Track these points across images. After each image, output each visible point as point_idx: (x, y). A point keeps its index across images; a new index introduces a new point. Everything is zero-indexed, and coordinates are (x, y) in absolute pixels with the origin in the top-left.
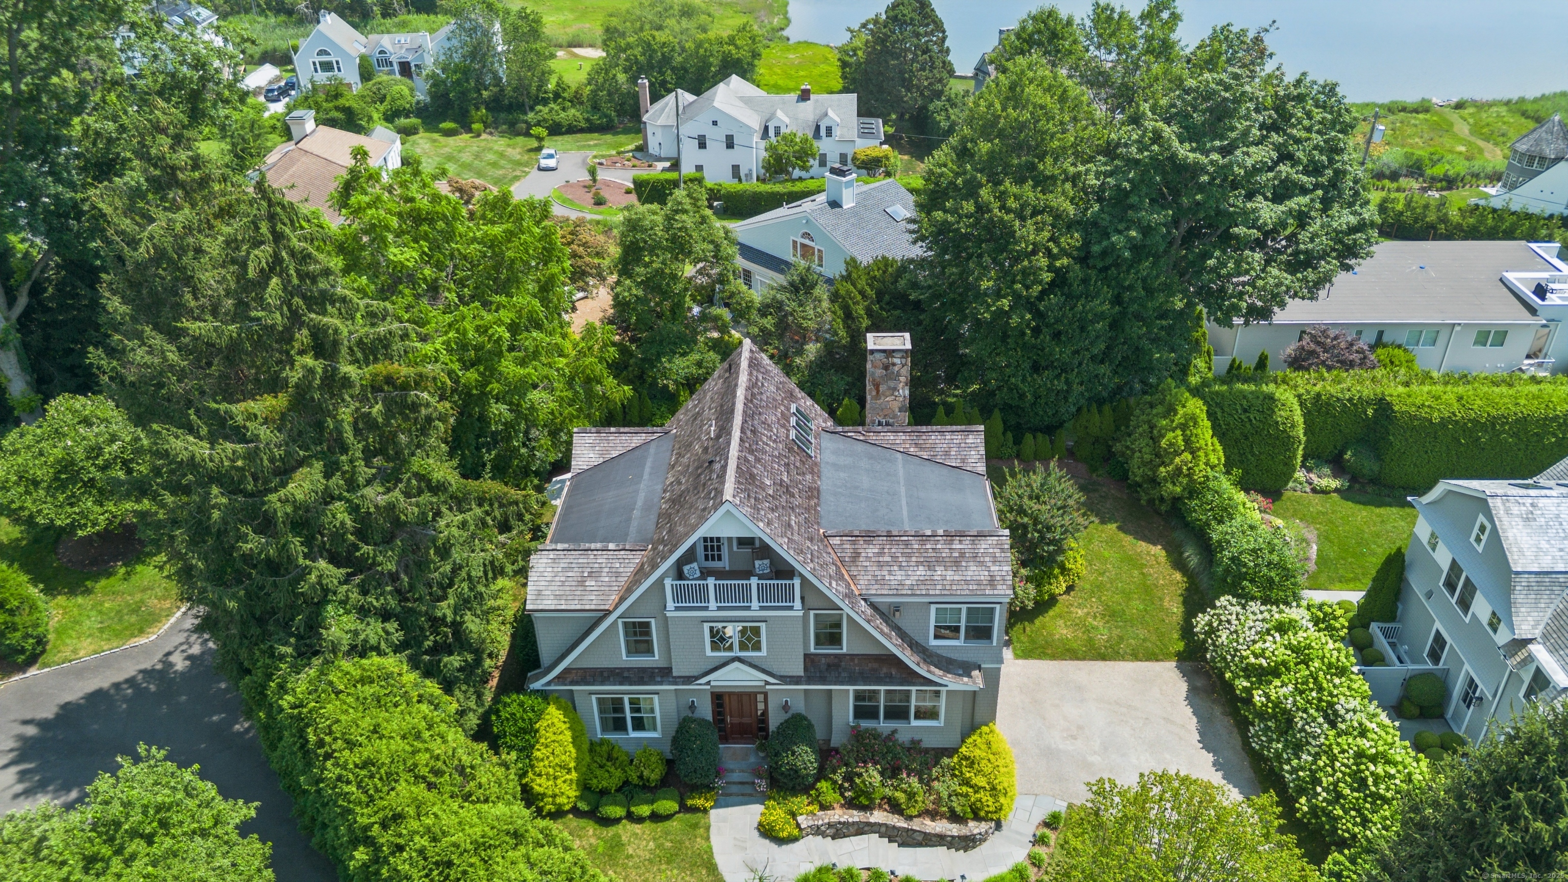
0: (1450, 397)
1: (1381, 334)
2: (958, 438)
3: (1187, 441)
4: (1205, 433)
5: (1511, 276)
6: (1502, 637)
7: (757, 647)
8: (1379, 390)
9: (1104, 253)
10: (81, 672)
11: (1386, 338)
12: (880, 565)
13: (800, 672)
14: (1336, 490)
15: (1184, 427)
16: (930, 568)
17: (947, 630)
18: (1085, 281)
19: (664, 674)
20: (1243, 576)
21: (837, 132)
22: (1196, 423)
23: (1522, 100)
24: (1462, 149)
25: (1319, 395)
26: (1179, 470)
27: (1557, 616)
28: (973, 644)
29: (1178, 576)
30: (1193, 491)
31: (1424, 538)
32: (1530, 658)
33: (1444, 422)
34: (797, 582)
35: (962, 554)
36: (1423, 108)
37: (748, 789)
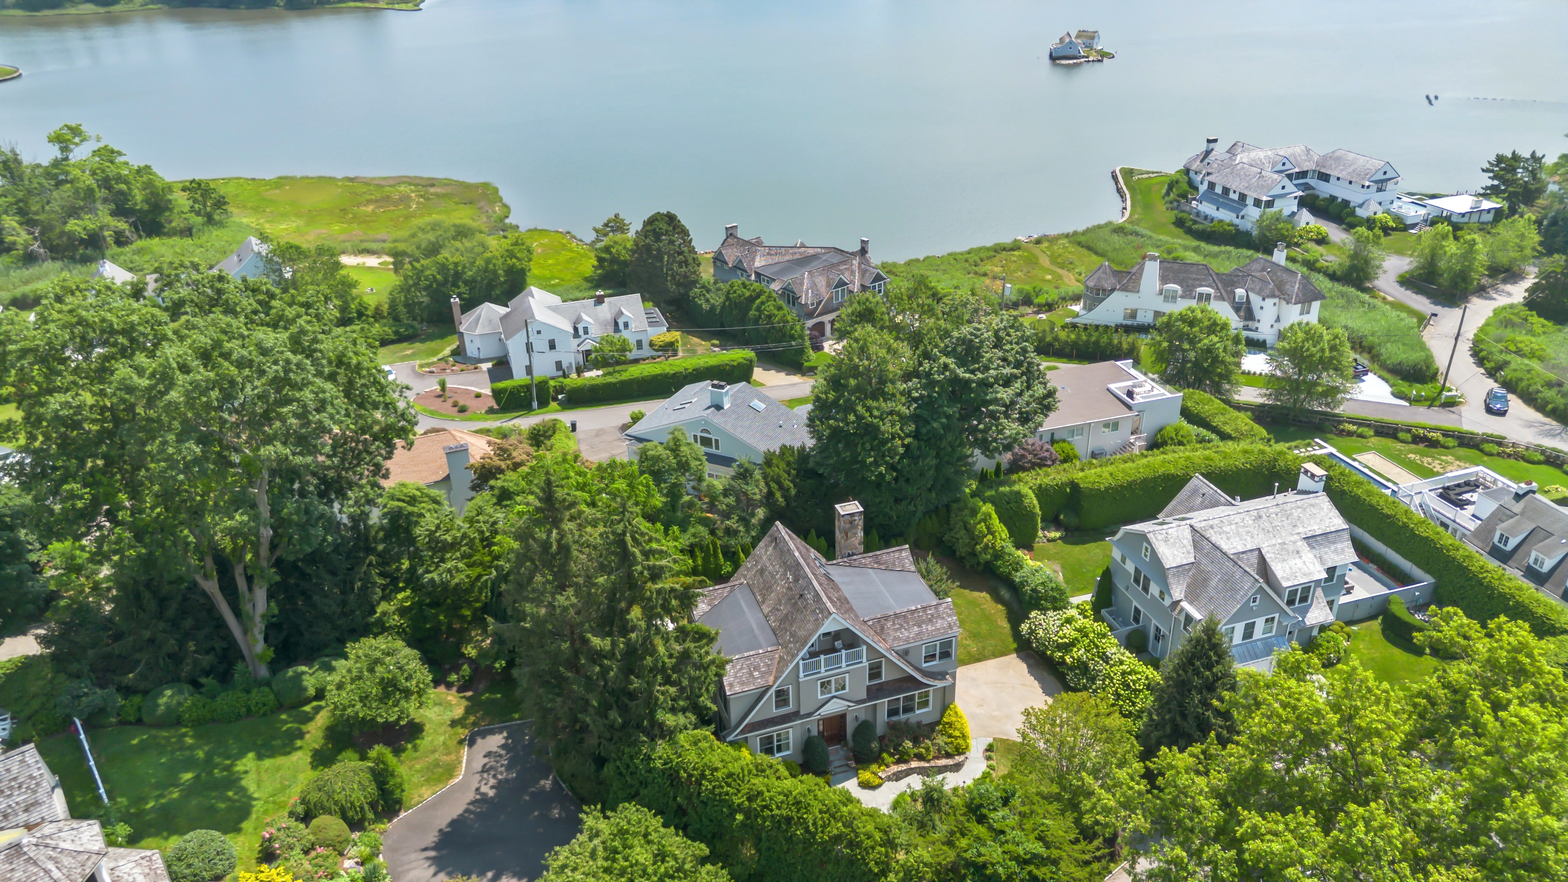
0: (1106, 475)
1: (1053, 434)
2: (897, 555)
3: (988, 528)
4: (995, 521)
5: (1113, 387)
6: (1167, 602)
7: (843, 688)
8: (1070, 476)
9: (928, 432)
10: (434, 805)
11: (1056, 437)
12: (896, 630)
13: (864, 696)
14: (1060, 538)
15: (984, 520)
16: (920, 626)
17: (930, 657)
18: (919, 448)
19: (795, 715)
20: (1040, 599)
21: (632, 326)
22: (990, 517)
23: (1075, 233)
24: (1049, 277)
25: (1040, 485)
26: (987, 545)
27: (1188, 586)
28: (943, 661)
29: (1000, 606)
30: (999, 555)
31: (1119, 559)
32: (1182, 609)
33: (1107, 489)
34: (865, 648)
35: (932, 615)
36: (1016, 246)
37: (845, 768)
